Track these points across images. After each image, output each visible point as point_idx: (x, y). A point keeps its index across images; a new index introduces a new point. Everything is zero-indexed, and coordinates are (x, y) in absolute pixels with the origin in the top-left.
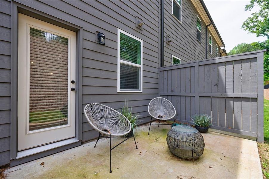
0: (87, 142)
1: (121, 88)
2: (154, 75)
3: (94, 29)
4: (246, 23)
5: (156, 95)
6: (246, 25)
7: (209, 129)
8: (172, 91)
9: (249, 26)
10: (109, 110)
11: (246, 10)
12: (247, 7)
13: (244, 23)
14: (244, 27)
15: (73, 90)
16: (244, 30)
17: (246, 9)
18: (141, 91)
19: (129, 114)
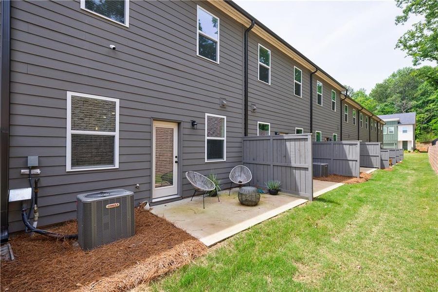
0: (185, 198)
1: (208, 158)
2: (238, 145)
3: (189, 119)
4: (403, 39)
5: (240, 162)
6: (403, 43)
7: (279, 193)
8: (254, 160)
9: (408, 44)
10: (200, 176)
11: (397, 24)
12: (398, 20)
13: (399, 40)
14: (399, 47)
15: (176, 162)
16: (402, 50)
17: (397, 22)
18: (225, 160)
19: (214, 179)
